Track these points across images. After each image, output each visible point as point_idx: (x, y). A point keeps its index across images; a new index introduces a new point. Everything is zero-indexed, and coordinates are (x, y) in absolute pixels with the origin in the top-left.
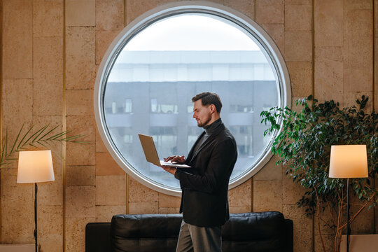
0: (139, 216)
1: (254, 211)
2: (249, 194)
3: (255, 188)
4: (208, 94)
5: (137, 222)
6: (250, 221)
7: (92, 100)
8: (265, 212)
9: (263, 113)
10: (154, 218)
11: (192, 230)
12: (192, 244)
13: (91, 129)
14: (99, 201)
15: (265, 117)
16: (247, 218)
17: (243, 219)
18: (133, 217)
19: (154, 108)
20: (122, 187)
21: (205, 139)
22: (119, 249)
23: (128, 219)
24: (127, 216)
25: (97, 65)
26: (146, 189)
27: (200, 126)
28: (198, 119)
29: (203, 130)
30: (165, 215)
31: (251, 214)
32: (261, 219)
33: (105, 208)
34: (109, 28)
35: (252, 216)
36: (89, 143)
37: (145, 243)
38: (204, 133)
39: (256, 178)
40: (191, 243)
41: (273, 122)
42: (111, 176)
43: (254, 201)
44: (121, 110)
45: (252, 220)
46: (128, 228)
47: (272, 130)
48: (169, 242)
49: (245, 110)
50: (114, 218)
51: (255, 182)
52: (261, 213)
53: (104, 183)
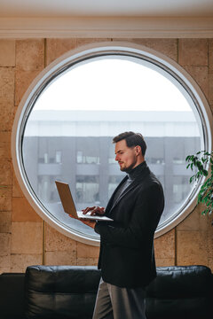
0: (55, 268)
1: (179, 264)
2: (173, 245)
3: (178, 239)
4: (131, 134)
5: (52, 275)
6: (174, 276)
7: (10, 142)
8: (190, 266)
9: (188, 158)
10: (71, 270)
11: (112, 290)
12: (111, 306)
13: (8, 173)
14: (14, 249)
15: (191, 162)
16: (171, 273)
17: (167, 273)
18: (49, 269)
19: (79, 159)
20: (39, 235)
21: (127, 185)
22: (33, 304)
23: (43, 271)
24: (43, 268)
25: (16, 106)
26: (63, 237)
27: (123, 170)
28: (120, 162)
29: (125, 174)
30: (83, 268)
31: (176, 268)
32: (187, 273)
33: (21, 256)
34: (28, 68)
35: (177, 271)
36: (6, 187)
37: (61, 299)
38: (126, 178)
39: (180, 228)
40: (110, 304)
41: (201, 167)
42: (27, 223)
43: (178, 252)
44: (52, 160)
45: (176, 275)
46: (43, 280)
47: (198, 177)
48: (87, 297)
49: (158, 162)
50: (28, 269)
51: (179, 232)
52: (186, 267)
53: (20, 229)
